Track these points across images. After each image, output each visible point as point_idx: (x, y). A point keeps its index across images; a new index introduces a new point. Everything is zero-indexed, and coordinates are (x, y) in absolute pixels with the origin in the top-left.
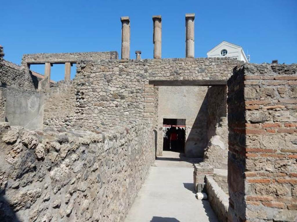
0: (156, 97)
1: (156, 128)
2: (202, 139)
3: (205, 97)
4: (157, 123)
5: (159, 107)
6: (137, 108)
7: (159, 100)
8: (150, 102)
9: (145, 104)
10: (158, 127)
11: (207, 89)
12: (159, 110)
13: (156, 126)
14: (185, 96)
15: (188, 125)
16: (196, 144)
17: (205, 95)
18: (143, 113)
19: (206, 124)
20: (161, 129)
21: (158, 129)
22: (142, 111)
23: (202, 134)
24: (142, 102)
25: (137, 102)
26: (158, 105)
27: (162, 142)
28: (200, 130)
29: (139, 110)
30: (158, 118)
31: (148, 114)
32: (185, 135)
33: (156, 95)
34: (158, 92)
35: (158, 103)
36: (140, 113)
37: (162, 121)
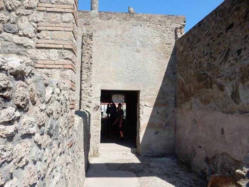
0: (89, 52)
1: (88, 106)
2: (166, 125)
3: (171, 53)
4: (89, 97)
5: (93, 70)
6: (9, 31)
7: (92, 56)
8: (62, 13)
9: (40, 16)
10: (93, 105)
11: (175, 40)
12: (93, 75)
13: (88, 104)
14: (138, 51)
15: (145, 100)
16: (156, 133)
17: (172, 50)
18: (32, 52)
19: (173, 98)
20: (97, 108)
21: (92, 109)
22: (31, 42)
23: (167, 116)
24: (29, 11)
25: (10, 11)
26: (93, 65)
27: (98, 131)
28: (163, 108)
29: (16, 39)
30: (91, 89)
31: (54, 54)
32: (140, 117)
33: (89, 48)
34: (91, 42)
35: (93, 62)
36: (19, 49)
37: (99, 95)
